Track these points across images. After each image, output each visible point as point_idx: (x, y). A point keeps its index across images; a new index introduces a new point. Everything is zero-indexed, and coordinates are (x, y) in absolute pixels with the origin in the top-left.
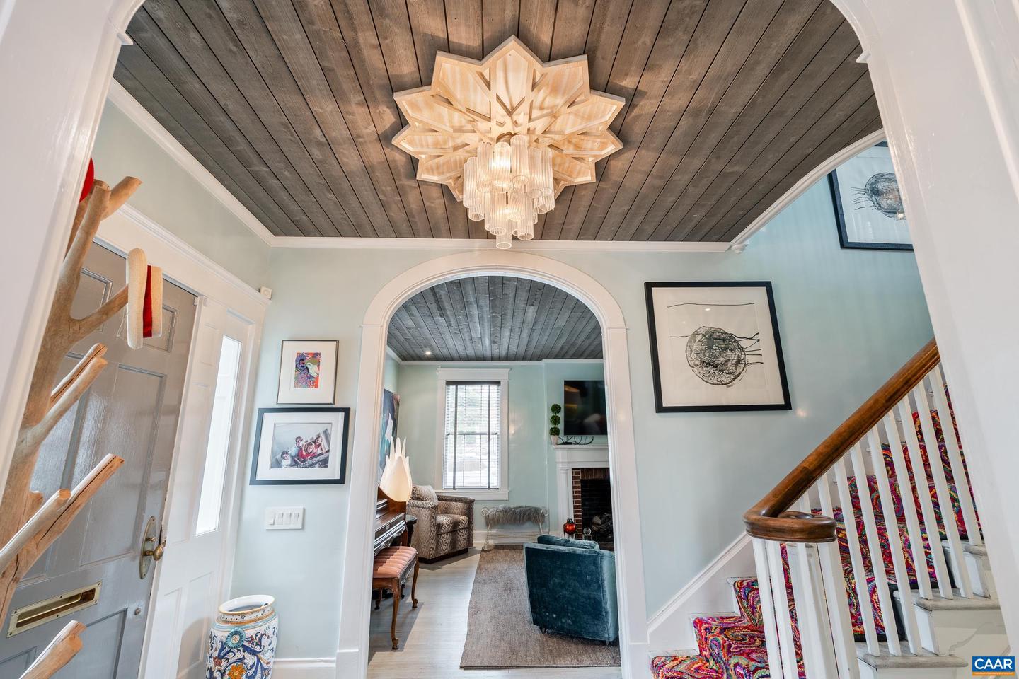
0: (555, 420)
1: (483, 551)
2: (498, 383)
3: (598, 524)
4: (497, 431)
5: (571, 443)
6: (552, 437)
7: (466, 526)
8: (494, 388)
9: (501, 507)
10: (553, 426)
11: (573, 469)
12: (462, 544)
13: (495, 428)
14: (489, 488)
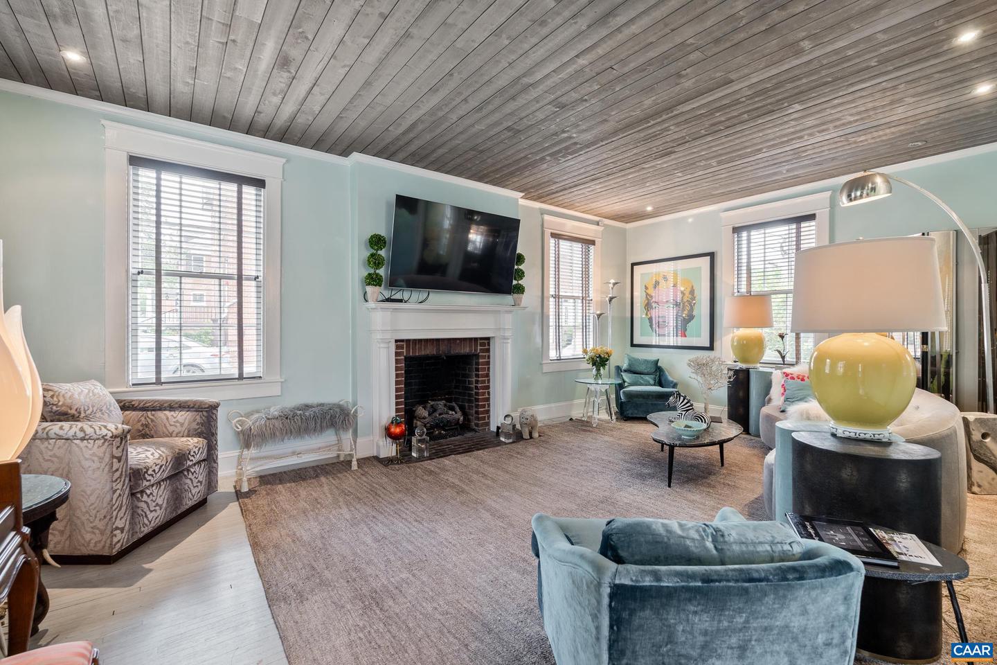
0: (375, 261)
1: (239, 495)
2: (259, 183)
3: (424, 418)
4: (254, 274)
5: (400, 301)
6: (369, 289)
7: (204, 456)
8: (249, 192)
9: (274, 411)
10: (372, 271)
11: (396, 341)
12: (194, 492)
13: (250, 269)
14: (241, 377)
